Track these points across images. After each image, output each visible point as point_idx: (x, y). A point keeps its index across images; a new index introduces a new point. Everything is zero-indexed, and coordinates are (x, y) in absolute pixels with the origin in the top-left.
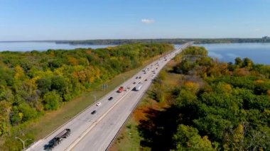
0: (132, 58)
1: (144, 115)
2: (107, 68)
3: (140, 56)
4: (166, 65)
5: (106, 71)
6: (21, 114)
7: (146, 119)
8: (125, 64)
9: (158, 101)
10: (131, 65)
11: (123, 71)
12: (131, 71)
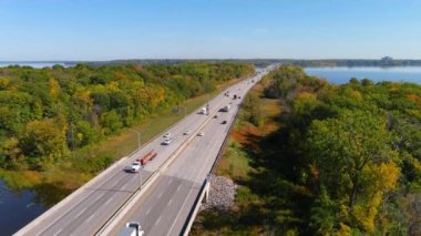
0: (200, 79)
1: (243, 138)
2: (172, 89)
3: (211, 77)
4: (251, 90)
5: (172, 93)
6: (80, 135)
7: (248, 142)
8: (194, 87)
9: (257, 125)
10: (202, 89)
11: (193, 96)
12: (204, 96)
